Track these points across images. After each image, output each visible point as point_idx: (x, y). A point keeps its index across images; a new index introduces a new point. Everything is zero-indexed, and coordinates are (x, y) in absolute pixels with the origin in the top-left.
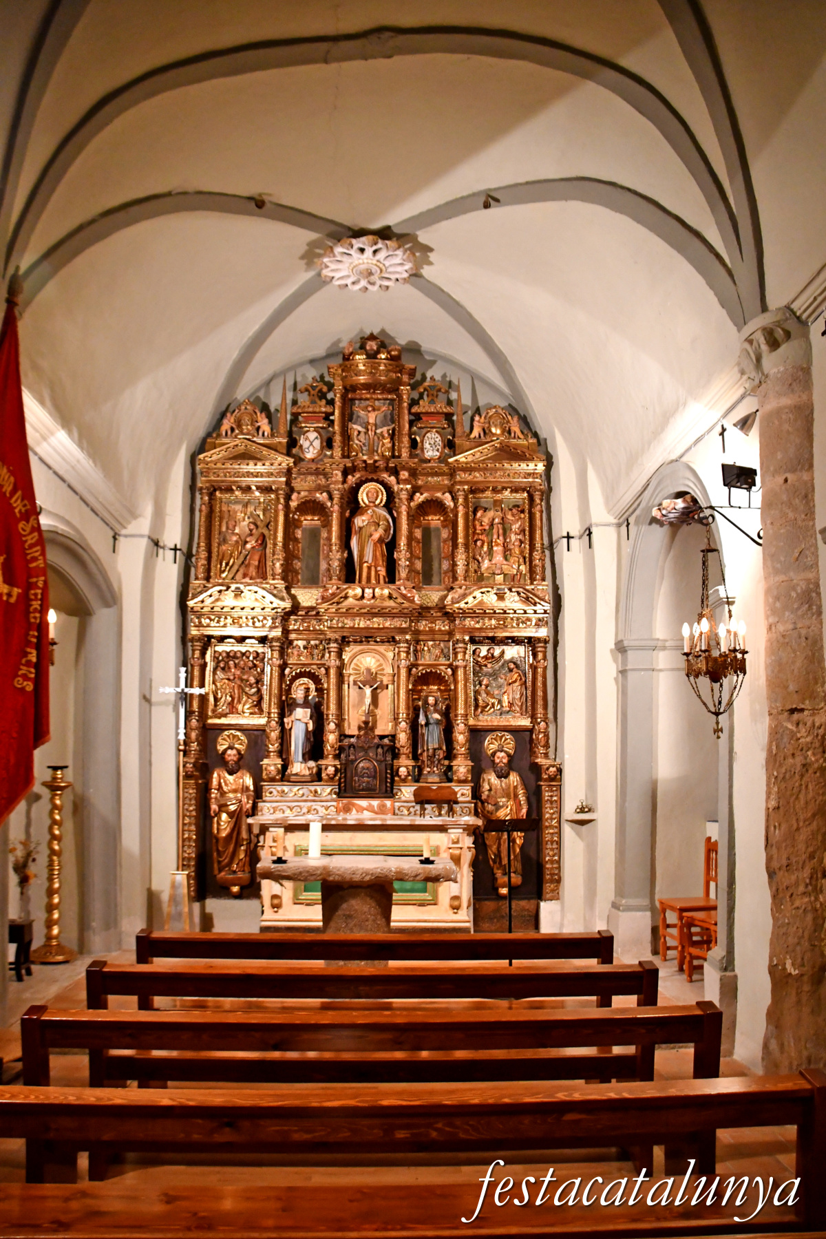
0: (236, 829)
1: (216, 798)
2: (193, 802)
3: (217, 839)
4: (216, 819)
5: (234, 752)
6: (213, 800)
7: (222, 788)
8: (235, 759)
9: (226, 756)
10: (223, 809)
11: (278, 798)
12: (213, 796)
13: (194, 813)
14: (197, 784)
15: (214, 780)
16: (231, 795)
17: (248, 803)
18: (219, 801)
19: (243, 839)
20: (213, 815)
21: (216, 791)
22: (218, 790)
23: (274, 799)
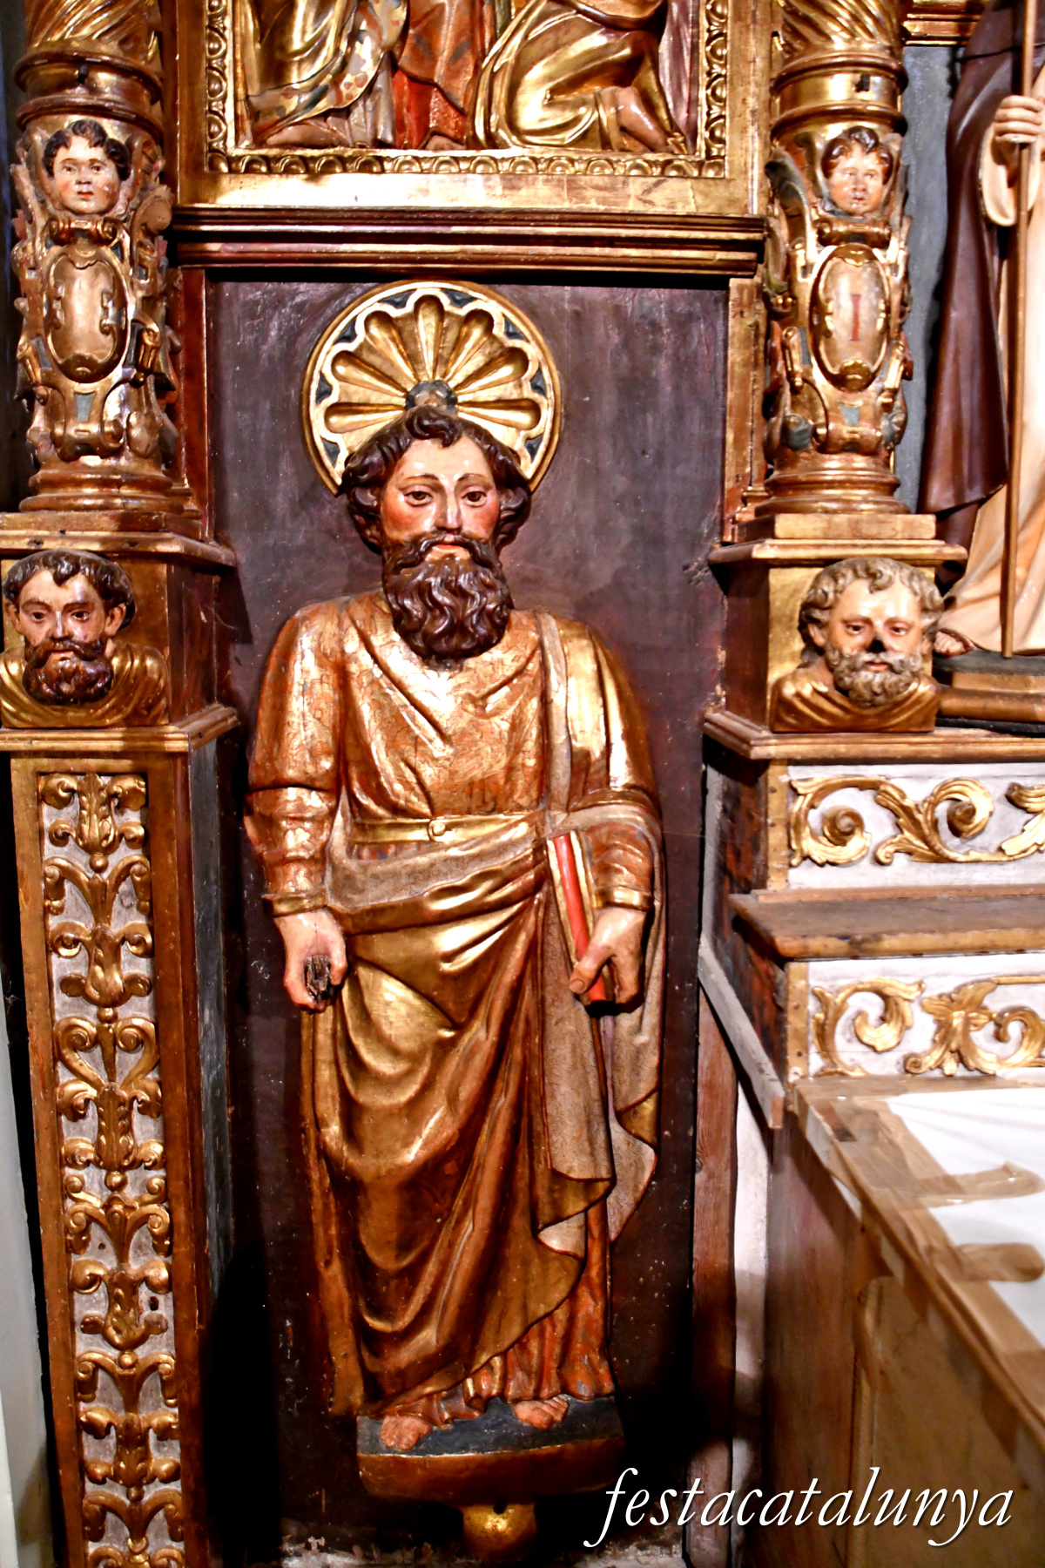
0: (502, 1103)
1: (321, 859)
2: (126, 920)
3: (348, 1188)
4: (326, 1020)
5: (465, 459)
6: (298, 880)
7: (371, 774)
8: (473, 521)
9: (398, 501)
10: (384, 947)
11: (906, 873)
12: (297, 840)
13: (138, 1015)
14: (143, 761)
15: (297, 705)
16: (454, 839)
17: (608, 902)
18: (345, 884)
19: (557, 1177)
20: (302, 996)
21: (315, 802)
22: (335, 785)
23: (865, 878)
